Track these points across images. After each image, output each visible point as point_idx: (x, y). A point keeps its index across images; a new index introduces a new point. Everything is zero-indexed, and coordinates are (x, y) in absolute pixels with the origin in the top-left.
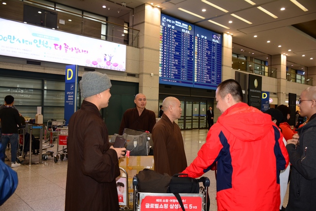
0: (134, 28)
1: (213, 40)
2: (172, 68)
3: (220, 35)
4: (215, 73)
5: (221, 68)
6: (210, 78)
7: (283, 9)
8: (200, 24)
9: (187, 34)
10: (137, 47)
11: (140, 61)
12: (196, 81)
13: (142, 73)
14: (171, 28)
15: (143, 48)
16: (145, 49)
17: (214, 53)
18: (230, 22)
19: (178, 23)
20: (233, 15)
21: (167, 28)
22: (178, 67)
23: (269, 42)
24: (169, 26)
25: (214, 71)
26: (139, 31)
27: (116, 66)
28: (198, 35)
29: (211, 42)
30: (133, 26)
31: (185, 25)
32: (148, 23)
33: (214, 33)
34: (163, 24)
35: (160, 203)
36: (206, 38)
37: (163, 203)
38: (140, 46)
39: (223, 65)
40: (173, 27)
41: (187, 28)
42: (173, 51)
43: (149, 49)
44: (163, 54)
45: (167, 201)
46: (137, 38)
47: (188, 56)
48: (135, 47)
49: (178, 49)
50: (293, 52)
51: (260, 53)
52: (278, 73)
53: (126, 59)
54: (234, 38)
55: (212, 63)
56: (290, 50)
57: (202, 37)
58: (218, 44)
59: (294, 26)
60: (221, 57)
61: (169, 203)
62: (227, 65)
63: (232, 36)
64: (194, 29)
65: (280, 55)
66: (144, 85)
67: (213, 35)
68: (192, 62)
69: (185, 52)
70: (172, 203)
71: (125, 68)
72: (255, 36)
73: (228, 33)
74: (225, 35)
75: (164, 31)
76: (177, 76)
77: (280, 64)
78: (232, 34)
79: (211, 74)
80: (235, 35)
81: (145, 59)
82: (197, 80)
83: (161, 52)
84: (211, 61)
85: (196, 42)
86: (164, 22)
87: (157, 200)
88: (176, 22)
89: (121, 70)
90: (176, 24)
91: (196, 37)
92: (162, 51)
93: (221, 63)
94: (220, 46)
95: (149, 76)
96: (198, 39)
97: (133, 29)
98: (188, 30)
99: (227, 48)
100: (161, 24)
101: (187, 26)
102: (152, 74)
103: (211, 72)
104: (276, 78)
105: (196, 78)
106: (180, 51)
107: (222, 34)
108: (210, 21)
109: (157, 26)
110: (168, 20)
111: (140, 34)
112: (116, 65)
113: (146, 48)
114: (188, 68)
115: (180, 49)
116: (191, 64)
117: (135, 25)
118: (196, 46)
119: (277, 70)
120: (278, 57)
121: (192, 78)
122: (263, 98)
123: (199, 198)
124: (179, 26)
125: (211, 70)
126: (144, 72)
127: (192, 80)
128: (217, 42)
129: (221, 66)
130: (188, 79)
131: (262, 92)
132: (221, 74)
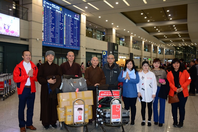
0: (24, 6)
1: (75, 18)
2: (50, 34)
3: (79, 15)
5: (79, 36)
6: (73, 41)
7: (117, 3)
8: (66, 7)
9: (59, 13)
10: (27, 20)
11: (29, 30)
12: (65, 44)
13: (31, 39)
14: (49, 8)
15: (31, 21)
16: (32, 22)
17: (75, 25)
18: (86, 8)
19: (54, 6)
20: (89, 3)
21: (47, 8)
22: (54, 33)
23: (107, 21)
24: (48, 7)
25: (75, 36)
26: (28, 9)
27: (13, 33)
28: (66, 14)
30: (23, 5)
31: (58, 7)
32: (34, 4)
33: (75, 13)
34: (44, 5)
35: (105, 94)
36: (70, 16)
37: (107, 94)
38: (29, 19)
39: (81, 34)
40: (51, 8)
41: (59, 9)
42: (51, 22)
43: (35, 22)
45: (108, 93)
46: (26, 14)
47: (60, 26)
48: (25, 20)
49: (54, 21)
50: (119, 28)
51: (101, 27)
52: (111, 39)
53: (20, 28)
54: (87, 17)
55: (74, 32)
56: (118, 26)
57: (69, 15)
58: (78, 21)
59: (123, 13)
61: (109, 93)
62: (83, 34)
63: (86, 16)
64: (63, 11)
65: (112, 29)
66: (32, 47)
67: (75, 14)
69: (58, 24)
70: (110, 93)
71: (19, 35)
72: (100, 17)
73: (84, 14)
74: (82, 15)
75: (44, 10)
76: (54, 41)
77: (112, 34)
78: (86, 15)
79: (74, 38)
80: (88, 15)
81: (33, 29)
82: (66, 43)
83: (43, 25)
86: (44, 4)
87: (105, 93)
88: (53, 5)
89: (16, 36)
90: (52, 6)
91: (65, 16)
92: (44, 24)
93: (79, 33)
94: (79, 22)
95: (36, 40)
96: (66, 17)
97: (23, 7)
98: (60, 10)
99: (83, 23)
100: (43, 6)
101: (59, 8)
102: (38, 39)
103: (74, 37)
106: (55, 23)
107: (80, 14)
108: (74, 6)
109: (40, 6)
110: (47, 3)
111: (29, 11)
112: (13, 32)
113: (34, 21)
114: (60, 34)
115: (55, 21)
116: (62, 32)
118: (65, 20)
119: (111, 38)
120: (111, 29)
122: (104, 54)
123: (118, 91)
124: (54, 7)
125: (74, 36)
126: (33, 37)
127: (62, 43)
128: (77, 19)
129: (79, 34)
130: (60, 43)
131: (103, 51)
132: (79, 39)
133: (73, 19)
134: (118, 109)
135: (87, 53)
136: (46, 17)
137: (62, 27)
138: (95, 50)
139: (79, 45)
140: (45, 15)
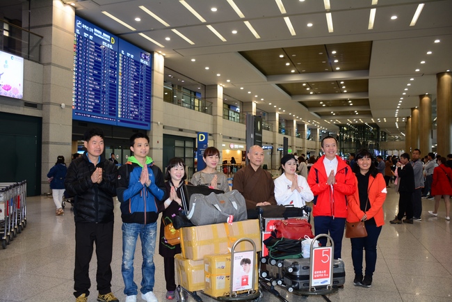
0: (32, 30)
1: (142, 61)
3: (149, 54)
4: (143, 103)
7: (235, 32)
8: (123, 36)
9: (109, 48)
10: (39, 61)
11: (45, 84)
12: (119, 116)
13: (49, 103)
14: (88, 38)
15: (50, 64)
16: (52, 67)
17: (142, 76)
18: (168, 39)
19: (97, 32)
20: (174, 30)
21: (83, 37)
22: (98, 94)
23: (207, 68)
24: (86, 35)
25: (141, 100)
26: (42, 37)
27: (7, 90)
28: (123, 51)
29: (139, 63)
30: (29, 28)
31: (106, 36)
32: (57, 27)
33: (143, 51)
34: (78, 31)
36: (132, 56)
38: (44, 60)
39: (153, 96)
40: (91, 37)
41: (109, 41)
43: (59, 66)
46: (37, 48)
47: (111, 77)
48: (36, 62)
49: (97, 66)
50: (232, 83)
51: (192, 81)
52: (213, 108)
53: (24, 80)
54: (166, 60)
55: (140, 91)
56: (228, 81)
57: (128, 55)
58: (147, 66)
59: (242, 53)
60: (150, 85)
62: (157, 95)
63: (164, 56)
64: (117, 43)
65: (217, 85)
66: (51, 121)
67: (142, 53)
68: (115, 86)
69: (107, 72)
71: (22, 94)
72: (193, 60)
73: (160, 52)
74: (156, 55)
75: (78, 42)
76: (97, 109)
77: (217, 97)
78: (164, 54)
80: (168, 56)
81: (52, 82)
82: (122, 115)
83: (75, 73)
86: (78, 28)
88: (95, 30)
89: (16, 97)
90: (95, 34)
91: (120, 55)
93: (150, 93)
94: (150, 70)
95: (58, 107)
96: (123, 57)
97: (30, 33)
98: (110, 43)
99: (158, 72)
100: (75, 32)
101: (109, 37)
102: (63, 105)
103: (138, 102)
104: (211, 114)
105: (119, 113)
106: (100, 70)
107: (152, 53)
108: (141, 34)
109: (70, 33)
110: (84, 26)
111: (44, 42)
112: (8, 88)
113: (55, 65)
114: (110, 94)
115: (100, 67)
117: (33, 27)
118: (120, 64)
119: (213, 105)
120: (215, 87)
121: (115, 112)
122: (200, 140)
124: (99, 36)
125: (138, 98)
126: (52, 101)
127: (115, 115)
128: (146, 63)
129: (150, 96)
130: (110, 114)
131: (198, 133)
132: (150, 107)
133: (137, 63)
134: (325, 258)
135: (165, 135)
136: (80, 56)
137: (115, 79)
138: (181, 130)
139: (150, 118)
140: (78, 53)
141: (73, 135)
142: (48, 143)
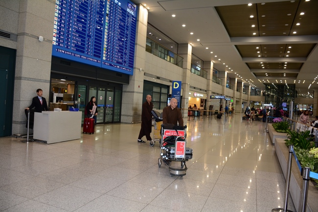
1: (128, 10)
2: (74, 35)
3: (135, 6)
4: (128, 52)
5: (134, 47)
6: (122, 58)
11: (21, 12)
12: (104, 58)
13: (23, 34)
17: (127, 27)
22: (82, 34)
23: (184, 26)
25: (126, 49)
29: (126, 11)
36: (120, 4)
42: (76, 10)
44: (61, 10)
47: (97, 22)
49: (83, 8)
50: (200, 43)
52: (184, 63)
54: (150, 13)
56: (198, 40)
57: (116, 1)
58: (133, 16)
60: (135, 34)
62: (141, 44)
63: (148, 10)
65: (188, 44)
67: (129, 3)
68: (101, 31)
69: (93, 17)
72: (174, 16)
73: (145, 5)
74: (141, 7)
76: (80, 49)
77: (187, 54)
78: (148, 8)
79: (122, 53)
80: (152, 10)
81: (29, 11)
82: (107, 57)
83: (58, 7)
84: (124, 36)
85: (108, 6)
91: (108, 3)
92: (59, 5)
93: (134, 41)
94: (135, 20)
95: (35, 39)
96: (110, 5)
99: (143, 23)
102: (41, 38)
103: (123, 50)
104: (182, 67)
105: (104, 55)
106: (86, 13)
107: (138, 5)
115: (87, 10)
116: (99, 34)
118: (107, 12)
119: (184, 60)
120: (186, 45)
121: (100, 54)
122: (174, 88)
125: (123, 47)
126: (27, 31)
127: (99, 57)
128: (132, 13)
129: (134, 44)
130: (95, 55)
131: (172, 82)
132: (133, 54)
133: (124, 12)
135: (145, 81)
137: (102, 25)
138: (158, 78)
139: (133, 64)
141: (51, 73)
142: (20, 78)
